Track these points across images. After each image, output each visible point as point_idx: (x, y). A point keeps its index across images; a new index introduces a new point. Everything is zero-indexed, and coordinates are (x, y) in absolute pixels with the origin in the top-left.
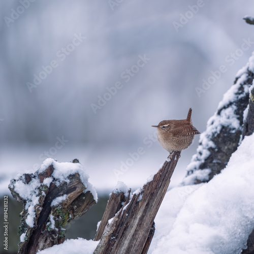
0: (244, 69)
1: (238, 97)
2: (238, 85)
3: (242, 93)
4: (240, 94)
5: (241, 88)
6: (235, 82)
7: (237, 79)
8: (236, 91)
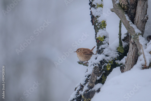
0: (79, 84)
1: (77, 96)
2: (76, 91)
3: (78, 94)
4: (77, 95)
5: (78, 92)
6: (75, 90)
7: (76, 88)
8: (76, 94)
